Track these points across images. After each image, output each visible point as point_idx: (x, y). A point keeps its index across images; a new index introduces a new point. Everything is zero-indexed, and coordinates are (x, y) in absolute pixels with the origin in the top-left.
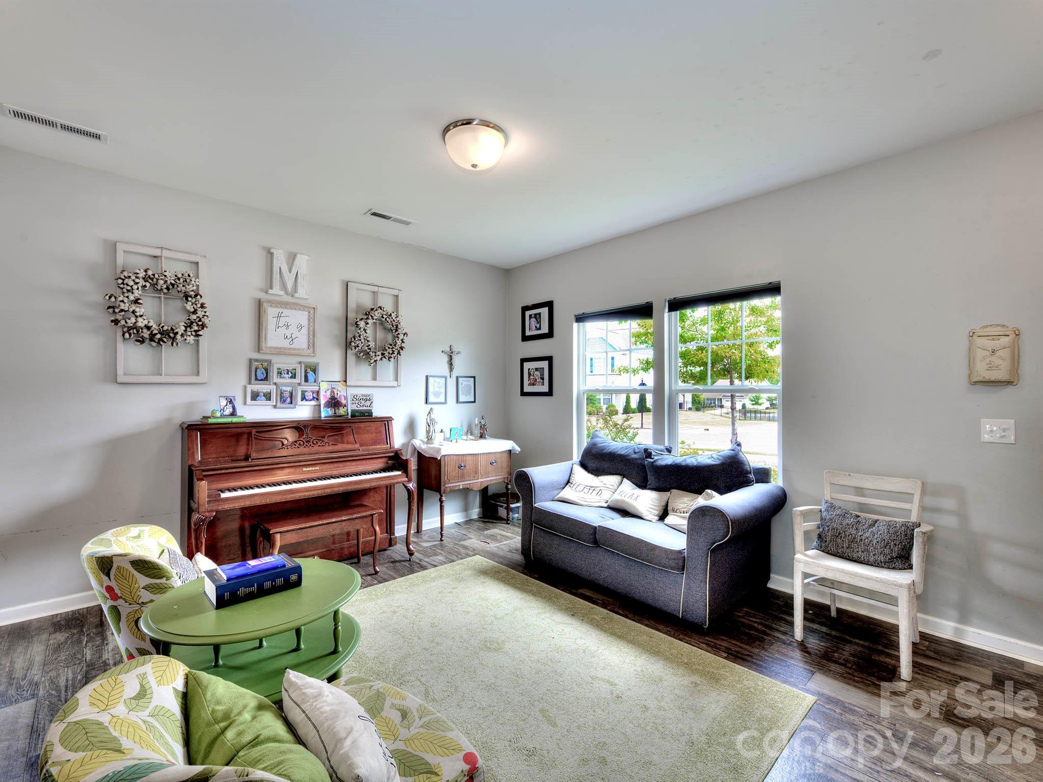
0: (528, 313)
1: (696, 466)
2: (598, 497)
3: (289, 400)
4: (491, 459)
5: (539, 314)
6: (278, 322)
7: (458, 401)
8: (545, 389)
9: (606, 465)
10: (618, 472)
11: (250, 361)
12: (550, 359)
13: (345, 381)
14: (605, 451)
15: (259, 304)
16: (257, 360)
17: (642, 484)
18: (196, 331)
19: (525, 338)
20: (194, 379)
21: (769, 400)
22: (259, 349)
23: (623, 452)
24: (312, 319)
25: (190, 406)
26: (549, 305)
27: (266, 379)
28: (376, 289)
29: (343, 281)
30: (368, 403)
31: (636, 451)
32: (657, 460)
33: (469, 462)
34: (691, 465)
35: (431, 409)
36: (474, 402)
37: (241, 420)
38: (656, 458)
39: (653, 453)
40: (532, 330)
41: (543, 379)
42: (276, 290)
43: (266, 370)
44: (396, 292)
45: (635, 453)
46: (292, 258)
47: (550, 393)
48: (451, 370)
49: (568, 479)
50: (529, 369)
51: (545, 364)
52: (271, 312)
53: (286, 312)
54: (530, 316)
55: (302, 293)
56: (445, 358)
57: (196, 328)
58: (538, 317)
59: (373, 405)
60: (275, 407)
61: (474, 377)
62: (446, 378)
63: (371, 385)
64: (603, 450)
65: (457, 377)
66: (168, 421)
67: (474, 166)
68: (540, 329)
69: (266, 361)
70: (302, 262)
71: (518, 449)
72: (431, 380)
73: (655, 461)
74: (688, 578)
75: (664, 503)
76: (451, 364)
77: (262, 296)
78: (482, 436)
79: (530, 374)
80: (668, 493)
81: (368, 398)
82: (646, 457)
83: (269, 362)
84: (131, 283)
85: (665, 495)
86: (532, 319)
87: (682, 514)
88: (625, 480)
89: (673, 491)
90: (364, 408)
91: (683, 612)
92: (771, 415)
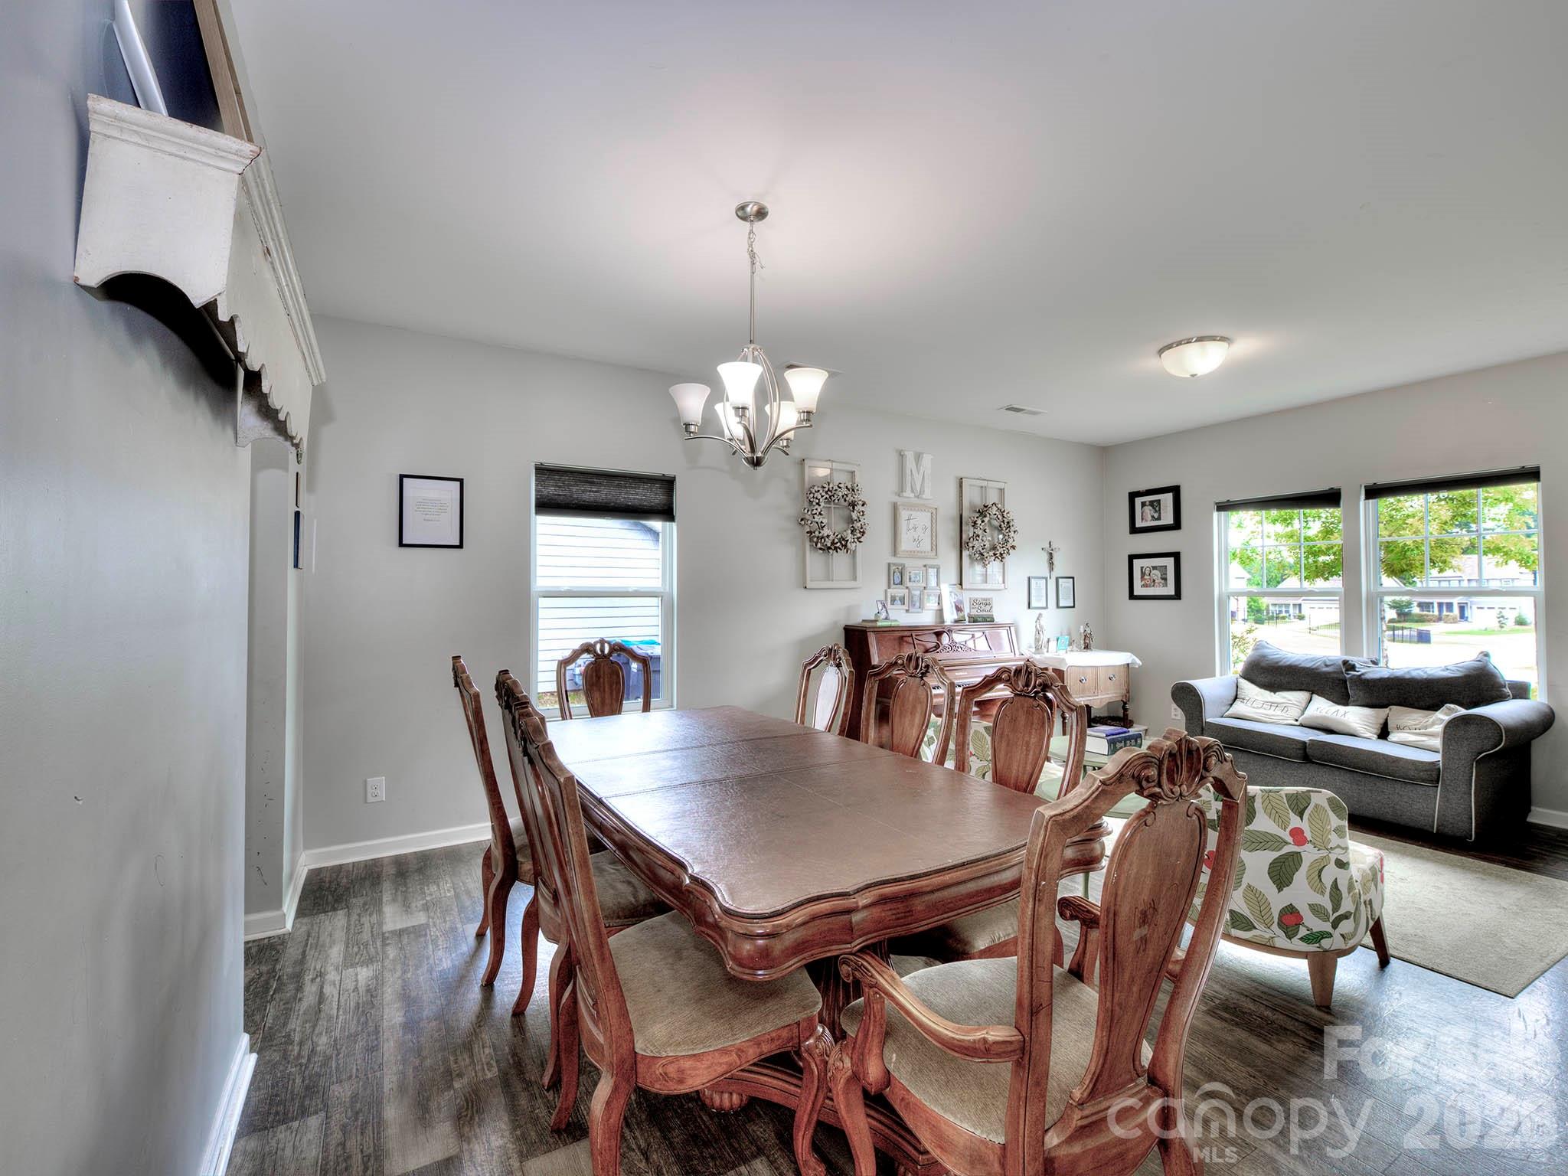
0: (1138, 501)
1: (1426, 679)
2: (1283, 714)
3: (918, 604)
4: (1111, 673)
5: (1159, 501)
6: (908, 524)
7: (1058, 606)
8: (1170, 590)
9: (1284, 680)
10: (1303, 687)
11: (889, 565)
12: (1176, 556)
13: (961, 584)
14: (1280, 664)
15: (895, 508)
16: (894, 564)
17: (1344, 700)
18: (858, 538)
19: (1134, 530)
20: (852, 584)
21: (1395, 607)
22: (895, 553)
23: (1309, 665)
24: (934, 520)
25: (849, 610)
26: (1176, 491)
27: (901, 583)
28: (984, 484)
29: (957, 478)
30: (988, 608)
31: (1328, 663)
32: (1366, 673)
33: (1090, 675)
34: (1418, 677)
35: (1040, 615)
36: (1074, 607)
37: (893, 624)
38: (1363, 671)
39: (1357, 665)
40: (1146, 521)
41: (1165, 579)
42: (908, 493)
43: (901, 574)
44: (1001, 485)
45: (1327, 666)
46: (918, 457)
47: (1178, 596)
48: (1051, 569)
49: (1234, 694)
50: (1142, 568)
51: (1170, 562)
52: (904, 514)
53: (915, 514)
54: (1143, 504)
55: (927, 494)
56: (1046, 557)
57: (859, 535)
58: (1156, 505)
59: (993, 609)
60: (907, 611)
61: (1073, 578)
62: (1046, 579)
63: (982, 587)
64: (1277, 663)
65: (1057, 579)
66: (836, 623)
67: (1193, 376)
68: (1159, 518)
69: (901, 565)
70: (927, 460)
71: (1139, 662)
72: (1033, 582)
73: (1363, 674)
74: (1445, 789)
75: (1382, 721)
76: (1051, 564)
77: (896, 499)
78: (1087, 647)
79: (1143, 574)
80: (1387, 710)
81: (987, 603)
82: (1347, 670)
83: (904, 566)
84: (819, 497)
85: (1382, 713)
86: (1145, 508)
87: (1417, 731)
88: (1315, 697)
89: (1394, 708)
90: (984, 613)
91: (1438, 826)
92: (1406, 632)
